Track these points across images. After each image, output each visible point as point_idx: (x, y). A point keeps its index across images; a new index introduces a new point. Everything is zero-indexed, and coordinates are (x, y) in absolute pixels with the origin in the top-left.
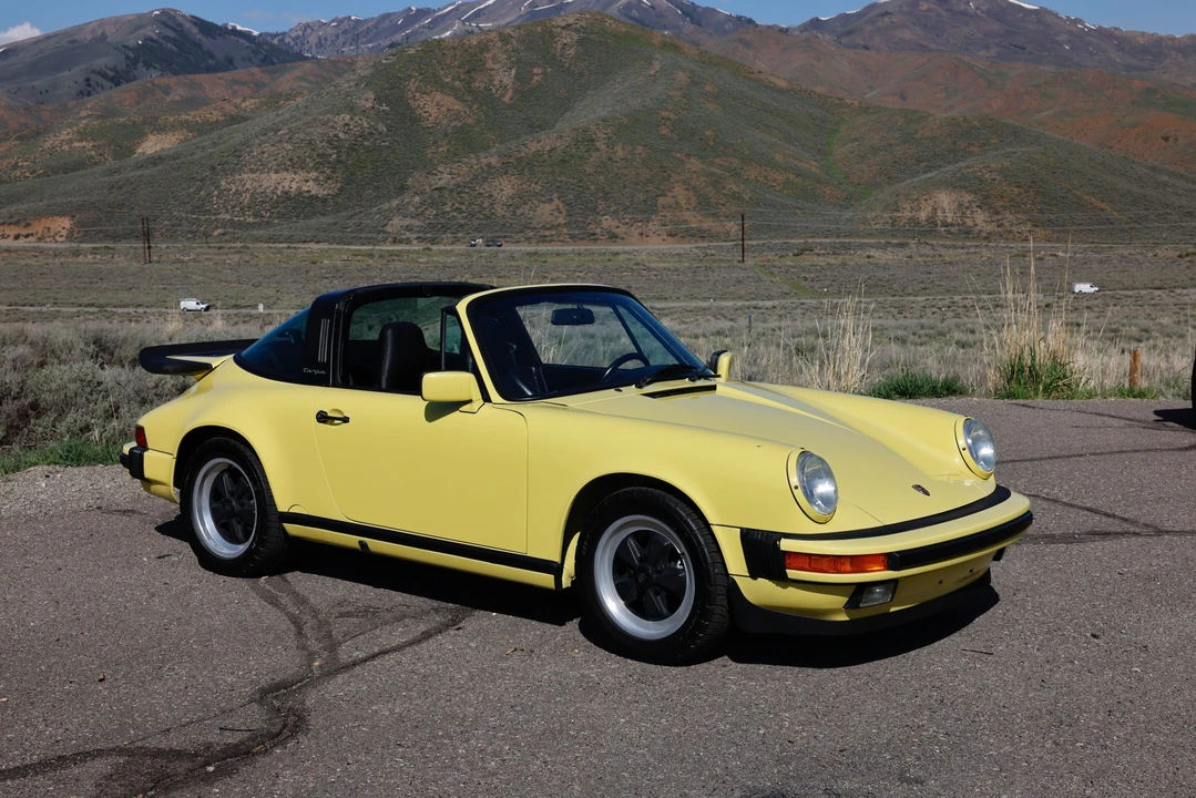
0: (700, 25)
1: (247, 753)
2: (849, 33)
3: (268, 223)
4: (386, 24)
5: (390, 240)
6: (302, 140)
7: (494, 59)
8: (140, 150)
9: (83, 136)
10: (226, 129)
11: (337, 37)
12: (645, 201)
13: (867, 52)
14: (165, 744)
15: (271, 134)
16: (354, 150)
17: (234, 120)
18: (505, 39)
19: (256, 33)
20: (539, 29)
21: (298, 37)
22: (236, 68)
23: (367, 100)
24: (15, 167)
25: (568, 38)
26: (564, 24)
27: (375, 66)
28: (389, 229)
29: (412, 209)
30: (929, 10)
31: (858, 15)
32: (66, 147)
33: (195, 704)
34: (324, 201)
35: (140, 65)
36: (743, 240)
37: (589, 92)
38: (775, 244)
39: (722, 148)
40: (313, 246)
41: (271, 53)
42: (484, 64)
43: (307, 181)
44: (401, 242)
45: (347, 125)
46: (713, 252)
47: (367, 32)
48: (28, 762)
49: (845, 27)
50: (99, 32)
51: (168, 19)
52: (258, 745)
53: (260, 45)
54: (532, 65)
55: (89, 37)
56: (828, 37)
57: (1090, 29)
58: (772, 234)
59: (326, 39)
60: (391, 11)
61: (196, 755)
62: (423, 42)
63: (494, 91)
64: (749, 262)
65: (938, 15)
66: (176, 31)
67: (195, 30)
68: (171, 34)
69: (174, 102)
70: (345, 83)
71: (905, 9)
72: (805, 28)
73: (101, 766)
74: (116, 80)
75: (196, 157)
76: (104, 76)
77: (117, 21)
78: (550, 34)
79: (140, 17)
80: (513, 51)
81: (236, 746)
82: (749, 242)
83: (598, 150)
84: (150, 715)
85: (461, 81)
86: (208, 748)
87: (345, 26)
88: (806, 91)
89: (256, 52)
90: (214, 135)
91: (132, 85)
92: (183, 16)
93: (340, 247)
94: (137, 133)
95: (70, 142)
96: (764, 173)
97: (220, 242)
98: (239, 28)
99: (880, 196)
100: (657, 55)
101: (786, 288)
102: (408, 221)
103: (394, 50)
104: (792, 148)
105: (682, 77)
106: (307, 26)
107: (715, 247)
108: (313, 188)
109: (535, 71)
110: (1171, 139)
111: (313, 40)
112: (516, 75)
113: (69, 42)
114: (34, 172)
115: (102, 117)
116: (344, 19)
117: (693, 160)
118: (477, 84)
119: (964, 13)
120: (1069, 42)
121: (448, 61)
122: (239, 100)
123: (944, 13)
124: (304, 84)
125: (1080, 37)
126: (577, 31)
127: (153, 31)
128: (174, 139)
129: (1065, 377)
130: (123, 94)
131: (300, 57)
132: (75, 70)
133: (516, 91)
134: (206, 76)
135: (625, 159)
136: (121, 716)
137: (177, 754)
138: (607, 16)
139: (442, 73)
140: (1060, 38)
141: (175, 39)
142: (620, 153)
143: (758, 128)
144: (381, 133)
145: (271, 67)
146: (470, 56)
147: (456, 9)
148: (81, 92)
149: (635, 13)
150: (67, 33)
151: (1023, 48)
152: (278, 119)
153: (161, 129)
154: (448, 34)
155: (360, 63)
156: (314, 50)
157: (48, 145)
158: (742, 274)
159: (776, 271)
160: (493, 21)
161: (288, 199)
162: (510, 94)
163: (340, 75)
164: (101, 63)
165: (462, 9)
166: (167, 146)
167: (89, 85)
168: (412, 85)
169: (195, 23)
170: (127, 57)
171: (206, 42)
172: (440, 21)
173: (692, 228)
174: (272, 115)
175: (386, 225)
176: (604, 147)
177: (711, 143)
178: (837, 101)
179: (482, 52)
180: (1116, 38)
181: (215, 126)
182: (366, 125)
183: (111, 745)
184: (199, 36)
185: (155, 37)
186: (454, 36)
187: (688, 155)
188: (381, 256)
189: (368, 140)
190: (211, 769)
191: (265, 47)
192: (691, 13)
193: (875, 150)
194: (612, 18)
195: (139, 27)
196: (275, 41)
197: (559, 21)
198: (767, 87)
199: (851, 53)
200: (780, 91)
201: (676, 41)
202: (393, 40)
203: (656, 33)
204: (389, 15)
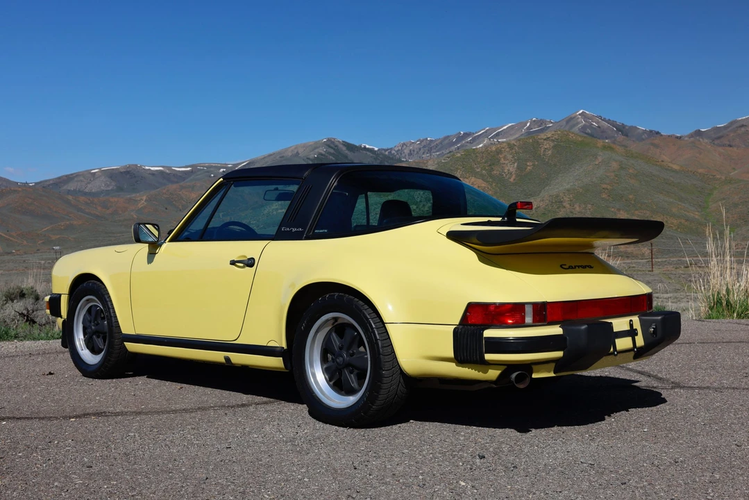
0: (627, 136)
2: (719, 138)
4: (447, 141)
7: (505, 158)
11: (420, 149)
13: (731, 148)
18: (511, 146)
19: (376, 149)
20: (531, 141)
21: (399, 150)
25: (548, 145)
26: (545, 137)
27: (438, 164)
31: (725, 128)
36: (652, 258)
37: (560, 175)
38: (673, 261)
39: (639, 205)
41: (384, 159)
42: (499, 161)
46: (634, 265)
47: (437, 146)
49: (717, 136)
50: (296, 151)
51: (330, 143)
53: (378, 155)
54: (527, 160)
55: (290, 154)
56: (706, 140)
58: (671, 255)
59: (414, 151)
60: (449, 134)
62: (465, 150)
63: (504, 176)
64: (656, 271)
66: (334, 149)
67: (344, 148)
68: (332, 151)
72: (691, 136)
77: (305, 146)
78: (537, 144)
79: (316, 143)
80: (516, 153)
82: (657, 260)
83: (565, 207)
85: (486, 170)
87: (423, 144)
88: (691, 171)
89: (376, 159)
92: (339, 141)
95: (277, 209)
96: (666, 220)
98: (367, 146)
99: (740, 232)
100: (600, 153)
101: (678, 286)
103: (449, 155)
104: (683, 204)
105: (615, 165)
106: (404, 144)
107: (635, 263)
109: (528, 164)
111: (407, 151)
112: (517, 166)
113: (283, 157)
114: (258, 226)
116: (423, 141)
117: (621, 212)
118: (495, 172)
121: (479, 160)
126: (553, 141)
127: (322, 150)
131: (400, 161)
133: (517, 176)
135: (581, 212)
138: (570, 132)
139: (475, 166)
141: (333, 154)
142: (578, 209)
143: (662, 193)
146: (492, 158)
147: (486, 132)
149: (589, 131)
150: (279, 153)
154: (481, 146)
155: (431, 162)
156: (407, 156)
157: (266, 212)
158: (652, 278)
159: (672, 276)
160: (506, 138)
162: (514, 177)
165: (489, 131)
168: (458, 173)
169: (344, 145)
171: (350, 154)
172: (476, 139)
173: (621, 252)
176: (568, 206)
177: (633, 202)
178: (711, 177)
179: (498, 154)
184: (347, 152)
185: (323, 153)
186: (485, 146)
187: (619, 210)
191: (381, 156)
192: (622, 129)
193: (736, 205)
194: (573, 133)
195: (316, 148)
196: (387, 153)
197: (543, 136)
198: (666, 169)
199: (720, 149)
200: (675, 171)
201: (612, 145)
202: (451, 150)
203: (599, 141)
204: (448, 136)
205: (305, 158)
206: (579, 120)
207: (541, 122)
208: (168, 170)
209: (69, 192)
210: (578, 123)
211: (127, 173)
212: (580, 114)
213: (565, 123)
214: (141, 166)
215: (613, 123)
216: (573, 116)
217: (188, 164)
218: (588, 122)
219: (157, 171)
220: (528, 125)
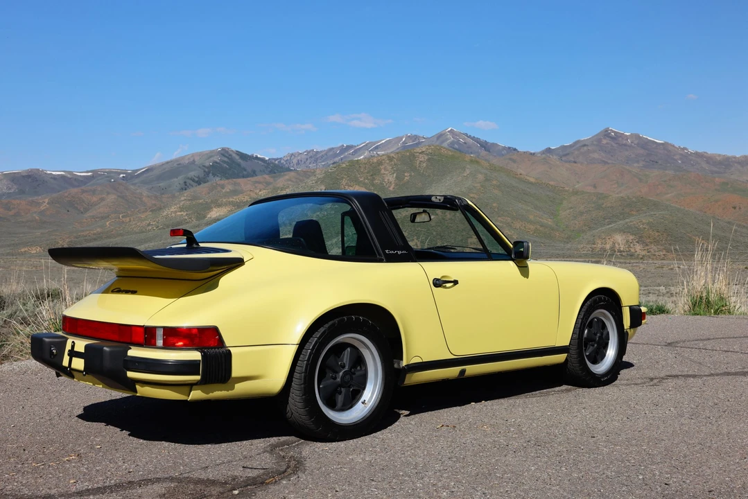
0: (489, 151)
1: (262, 483)
2: (566, 155)
4: (331, 153)
7: (385, 169)
8: (209, 216)
9: (181, 209)
11: (307, 159)
12: (462, 240)
13: (575, 165)
14: (203, 476)
18: (390, 159)
19: (267, 159)
20: (408, 154)
21: (287, 160)
22: (257, 176)
23: (321, 189)
24: (149, 225)
25: (423, 158)
26: (420, 151)
27: (325, 173)
30: (607, 143)
31: (571, 146)
32: (173, 215)
33: (226, 452)
35: (211, 175)
39: (502, 212)
41: (274, 168)
42: (380, 172)
47: (322, 157)
48: (107, 484)
49: (565, 153)
50: (192, 159)
51: (224, 152)
52: (270, 478)
53: (268, 164)
54: (404, 172)
55: (187, 162)
56: (555, 157)
57: (691, 153)
59: (301, 161)
60: (333, 147)
61: (226, 483)
62: (350, 161)
63: (385, 185)
65: (612, 146)
66: (228, 158)
67: (237, 157)
68: (226, 159)
69: (226, 192)
70: (311, 181)
71: (595, 143)
72: (543, 152)
73: (159, 488)
74: (199, 182)
76: (193, 180)
77: (201, 154)
78: (413, 156)
79: (211, 152)
80: (395, 165)
81: (254, 478)
84: (195, 458)
85: (368, 180)
86: (234, 479)
87: (311, 154)
88: (545, 184)
89: (267, 167)
91: (206, 185)
92: (232, 151)
94: (208, 208)
95: (176, 212)
96: (524, 225)
98: (259, 156)
99: (585, 237)
100: (468, 166)
103: (335, 165)
104: (538, 212)
105: (480, 177)
106: (292, 154)
109: (406, 174)
110: (737, 208)
111: (295, 161)
112: (396, 177)
113: (179, 164)
114: (158, 227)
115: (191, 200)
116: (309, 152)
118: (376, 181)
119: (625, 145)
120: (680, 159)
121: (362, 170)
122: (258, 191)
123: (615, 145)
124: (290, 183)
125: (686, 157)
126: (427, 154)
127: (217, 159)
128: (225, 210)
129: (726, 305)
130: (203, 188)
131: (288, 170)
132: (180, 177)
133: (396, 185)
134: (242, 179)
135: (451, 219)
136: (175, 458)
137: (213, 483)
138: (442, 147)
139: (359, 176)
140: (677, 157)
141: (228, 162)
142: (449, 215)
143: (520, 202)
145: (273, 175)
146: (374, 168)
147: (366, 145)
148: (182, 189)
149: (456, 146)
150: (176, 160)
151: (656, 162)
153: (219, 206)
154: (362, 157)
155: (318, 172)
156: (295, 166)
157: (165, 214)
160: (384, 151)
162: (393, 186)
163: (308, 178)
164: (192, 174)
165: (369, 145)
166: (222, 213)
167: (186, 185)
168: (344, 182)
169: (238, 154)
170: (205, 171)
171: (243, 163)
172: (358, 151)
176: (441, 212)
177: (496, 210)
178: (561, 189)
179: (379, 166)
180: (705, 157)
181: (246, 203)
183: (166, 476)
184: (239, 160)
185: (218, 161)
186: (365, 158)
190: (236, 492)
191: (272, 165)
192: (485, 146)
193: (581, 213)
194: (445, 148)
195: (211, 157)
196: (277, 162)
197: (418, 150)
198: (524, 181)
199: (567, 165)
200: (531, 183)
201: (477, 159)
202: (335, 160)
203: (467, 155)
204: (333, 148)
205: (201, 166)
206: (449, 136)
207: (416, 137)
208: (70, 174)
210: (447, 139)
211: (29, 176)
212: (449, 131)
213: (435, 139)
214: (42, 171)
215: (477, 140)
216: (443, 132)
217: (89, 170)
218: (456, 139)
219: (59, 175)
220: (404, 139)
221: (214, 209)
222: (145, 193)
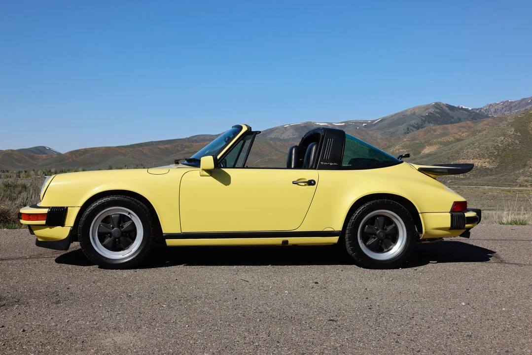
3: (468, 178)
4: (524, 102)
5: (518, 185)
6: (484, 147)
8: (423, 152)
9: (403, 147)
10: (455, 144)
11: (503, 108)
15: (471, 145)
16: (505, 151)
17: (458, 140)
19: (470, 109)
21: (486, 109)
22: (461, 122)
23: (511, 131)
28: (518, 181)
29: (529, 173)
32: (397, 151)
34: (491, 170)
35: (427, 122)
40: (486, 187)
41: (475, 116)
43: (485, 163)
44: (523, 186)
45: (502, 141)
47: (516, 105)
50: (413, 112)
51: (437, 106)
53: (471, 113)
55: (409, 113)
59: (498, 110)
60: (525, 97)
66: (440, 109)
67: (447, 109)
68: (438, 111)
69: (437, 135)
70: (502, 125)
74: (417, 128)
75: (442, 154)
76: (414, 127)
77: (419, 108)
79: (428, 105)
87: (506, 104)
89: (470, 116)
90: (450, 146)
91: (423, 129)
92: (443, 104)
93: (497, 188)
94: (422, 146)
95: (399, 149)
97: (450, 185)
98: (464, 107)
102: (526, 178)
103: (524, 112)
106: (491, 105)
108: (487, 165)
111: (492, 110)
113: (404, 115)
115: (411, 141)
116: (505, 102)
122: (460, 133)
124: (487, 126)
127: (432, 110)
128: (435, 148)
130: (420, 132)
131: (487, 117)
132: (404, 125)
134: (450, 125)
141: (440, 113)
144: (516, 144)
145: (474, 121)
148: (406, 133)
150: (402, 112)
152: (475, 140)
153: (431, 145)
155: (509, 118)
156: (493, 114)
157: (391, 151)
161: (477, 169)
164: (413, 122)
166: (432, 150)
167: (408, 130)
168: (531, 124)
169: (447, 107)
170: (422, 120)
171: (451, 113)
174: (472, 138)
175: (517, 180)
181: (451, 142)
182: (510, 141)
184: (449, 111)
185: (433, 112)
188: (513, 192)
189: (511, 147)
191: (473, 114)
195: (427, 109)
196: (478, 111)
202: (526, 108)
204: (525, 99)
205: (419, 116)
208: (331, 125)
209: (271, 139)
211: (304, 126)
214: (313, 123)
217: (343, 121)
219: (323, 125)
221: (427, 147)
222: (380, 136)
